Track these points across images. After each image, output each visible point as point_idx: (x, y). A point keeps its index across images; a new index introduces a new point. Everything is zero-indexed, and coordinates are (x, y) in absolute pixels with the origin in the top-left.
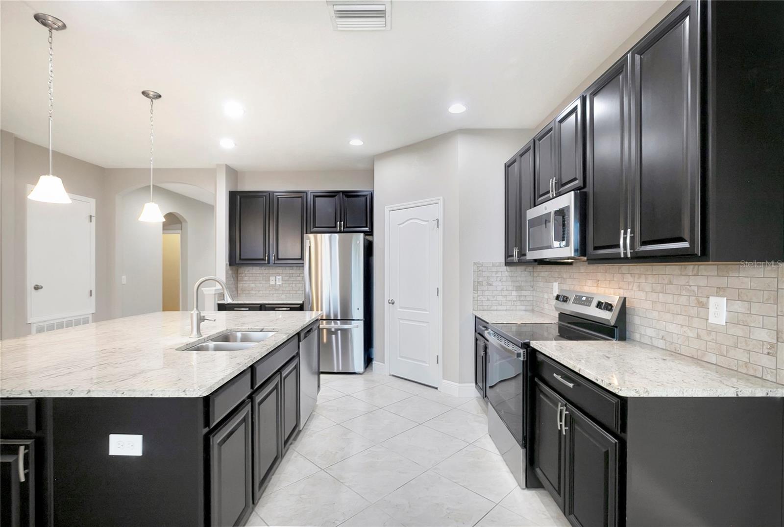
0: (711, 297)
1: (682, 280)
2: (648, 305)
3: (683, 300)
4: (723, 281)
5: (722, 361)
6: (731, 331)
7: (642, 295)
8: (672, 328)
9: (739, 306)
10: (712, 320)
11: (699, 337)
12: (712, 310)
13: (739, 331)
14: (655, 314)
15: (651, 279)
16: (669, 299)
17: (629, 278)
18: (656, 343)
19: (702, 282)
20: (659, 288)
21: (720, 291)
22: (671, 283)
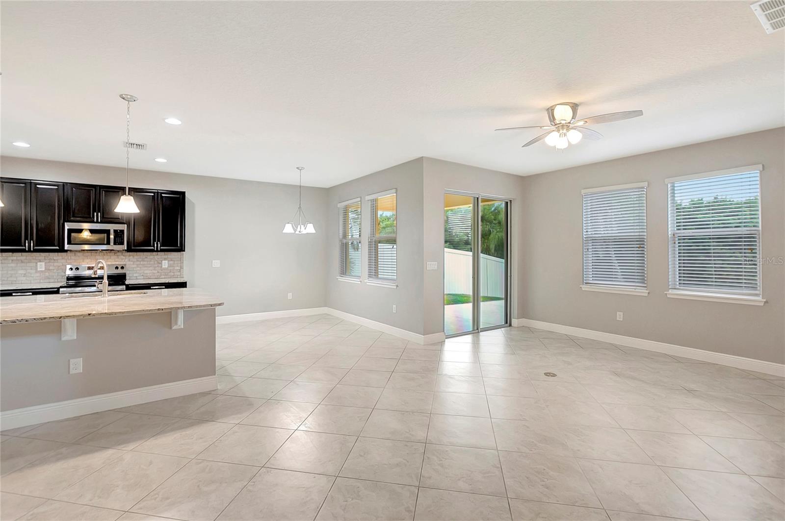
0: (163, 261)
1: (152, 257)
2: (135, 266)
3: (152, 262)
4: (166, 257)
5: (166, 277)
6: (169, 268)
7: (132, 263)
8: (146, 272)
9: (171, 262)
10: (163, 267)
11: (158, 272)
12: (163, 264)
13: (171, 268)
14: (139, 269)
15: (136, 257)
16: (146, 263)
17: (123, 257)
18: (138, 278)
19: (159, 257)
20: (140, 260)
21: (165, 259)
22: (146, 258)
